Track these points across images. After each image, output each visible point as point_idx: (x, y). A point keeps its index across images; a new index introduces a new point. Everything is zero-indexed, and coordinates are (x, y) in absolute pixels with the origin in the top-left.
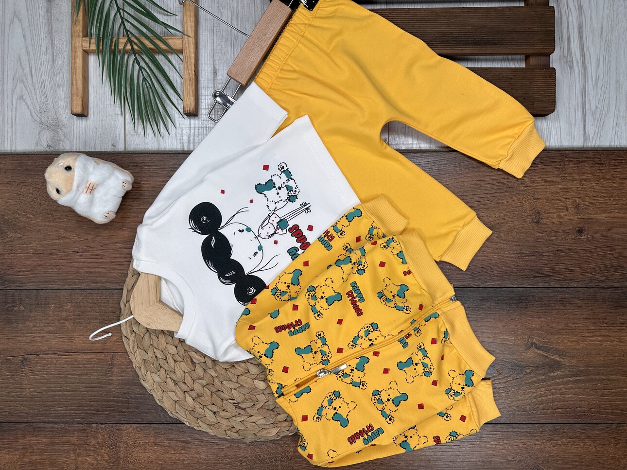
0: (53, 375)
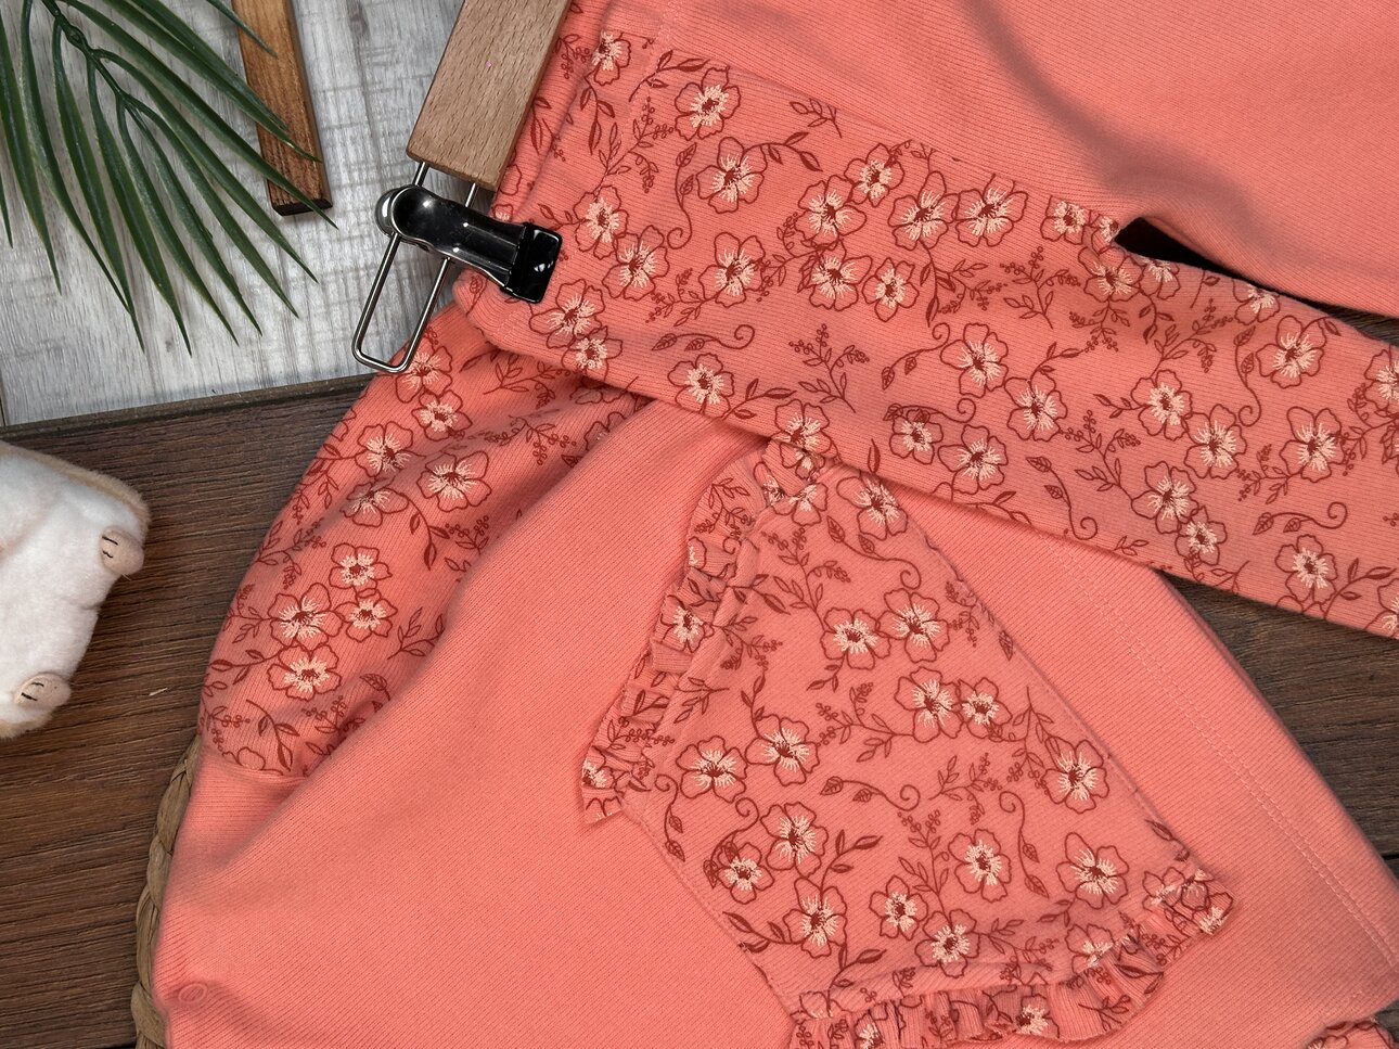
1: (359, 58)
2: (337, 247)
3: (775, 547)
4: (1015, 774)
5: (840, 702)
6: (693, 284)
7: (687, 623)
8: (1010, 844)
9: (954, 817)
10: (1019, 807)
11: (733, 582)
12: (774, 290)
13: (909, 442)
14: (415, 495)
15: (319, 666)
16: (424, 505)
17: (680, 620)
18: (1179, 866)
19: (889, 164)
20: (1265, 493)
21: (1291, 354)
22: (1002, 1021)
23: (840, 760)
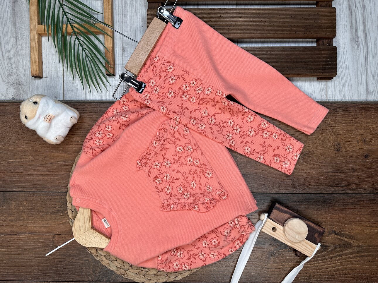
0: (13, 249)
1: (123, 55)
2: (115, 82)
3: (170, 134)
4: (200, 172)
5: (177, 158)
6: (164, 94)
7: (155, 143)
8: (198, 182)
9: (190, 177)
10: (200, 178)
11: (163, 138)
12: (176, 97)
13: (192, 122)
14: (119, 118)
15: (101, 141)
16: (120, 120)
17: (154, 143)
18: (221, 189)
19: (195, 81)
20: (243, 138)
21: (250, 118)
22: (191, 207)
23: (175, 167)
